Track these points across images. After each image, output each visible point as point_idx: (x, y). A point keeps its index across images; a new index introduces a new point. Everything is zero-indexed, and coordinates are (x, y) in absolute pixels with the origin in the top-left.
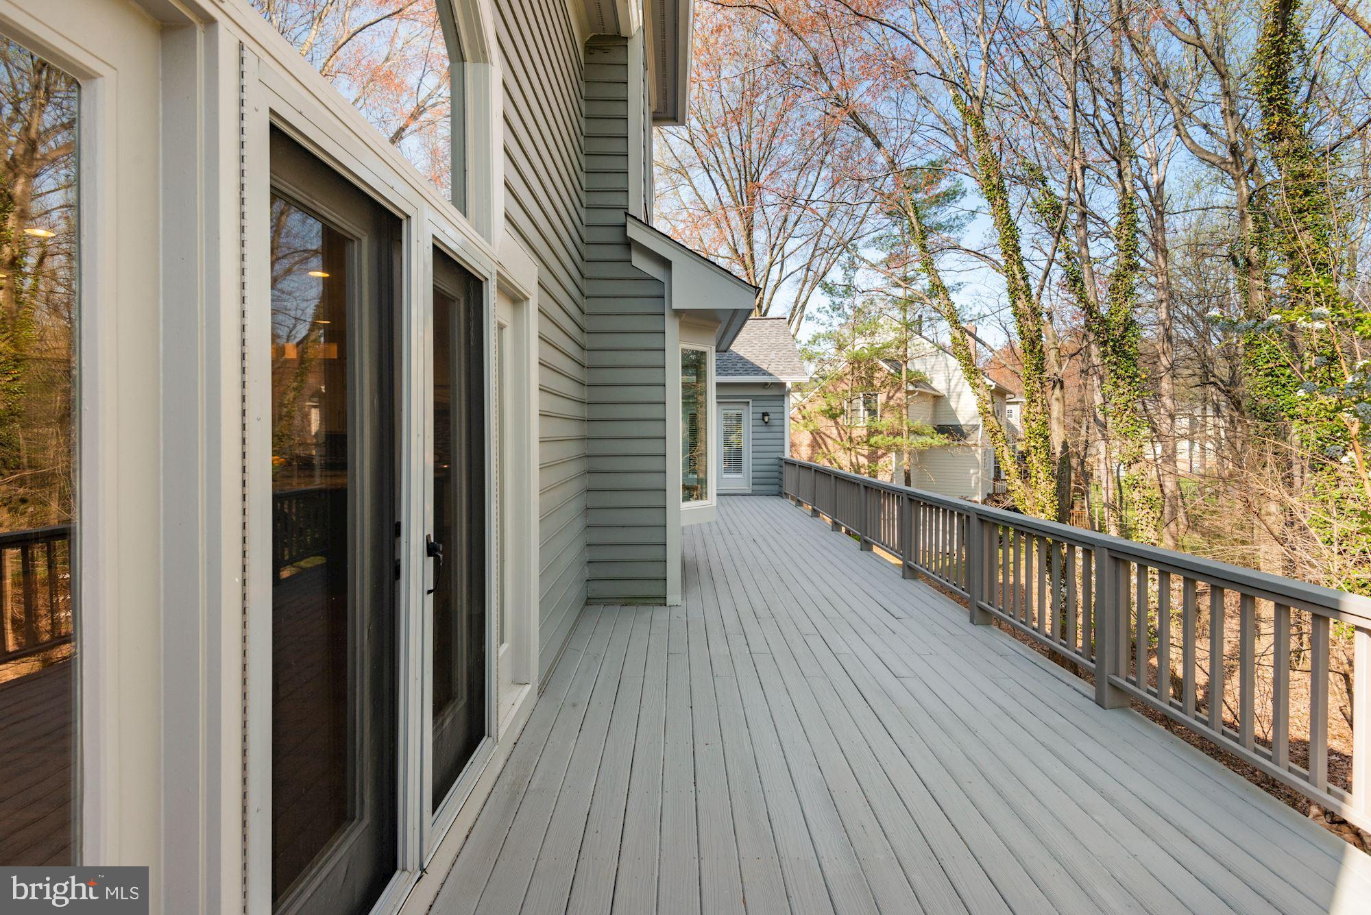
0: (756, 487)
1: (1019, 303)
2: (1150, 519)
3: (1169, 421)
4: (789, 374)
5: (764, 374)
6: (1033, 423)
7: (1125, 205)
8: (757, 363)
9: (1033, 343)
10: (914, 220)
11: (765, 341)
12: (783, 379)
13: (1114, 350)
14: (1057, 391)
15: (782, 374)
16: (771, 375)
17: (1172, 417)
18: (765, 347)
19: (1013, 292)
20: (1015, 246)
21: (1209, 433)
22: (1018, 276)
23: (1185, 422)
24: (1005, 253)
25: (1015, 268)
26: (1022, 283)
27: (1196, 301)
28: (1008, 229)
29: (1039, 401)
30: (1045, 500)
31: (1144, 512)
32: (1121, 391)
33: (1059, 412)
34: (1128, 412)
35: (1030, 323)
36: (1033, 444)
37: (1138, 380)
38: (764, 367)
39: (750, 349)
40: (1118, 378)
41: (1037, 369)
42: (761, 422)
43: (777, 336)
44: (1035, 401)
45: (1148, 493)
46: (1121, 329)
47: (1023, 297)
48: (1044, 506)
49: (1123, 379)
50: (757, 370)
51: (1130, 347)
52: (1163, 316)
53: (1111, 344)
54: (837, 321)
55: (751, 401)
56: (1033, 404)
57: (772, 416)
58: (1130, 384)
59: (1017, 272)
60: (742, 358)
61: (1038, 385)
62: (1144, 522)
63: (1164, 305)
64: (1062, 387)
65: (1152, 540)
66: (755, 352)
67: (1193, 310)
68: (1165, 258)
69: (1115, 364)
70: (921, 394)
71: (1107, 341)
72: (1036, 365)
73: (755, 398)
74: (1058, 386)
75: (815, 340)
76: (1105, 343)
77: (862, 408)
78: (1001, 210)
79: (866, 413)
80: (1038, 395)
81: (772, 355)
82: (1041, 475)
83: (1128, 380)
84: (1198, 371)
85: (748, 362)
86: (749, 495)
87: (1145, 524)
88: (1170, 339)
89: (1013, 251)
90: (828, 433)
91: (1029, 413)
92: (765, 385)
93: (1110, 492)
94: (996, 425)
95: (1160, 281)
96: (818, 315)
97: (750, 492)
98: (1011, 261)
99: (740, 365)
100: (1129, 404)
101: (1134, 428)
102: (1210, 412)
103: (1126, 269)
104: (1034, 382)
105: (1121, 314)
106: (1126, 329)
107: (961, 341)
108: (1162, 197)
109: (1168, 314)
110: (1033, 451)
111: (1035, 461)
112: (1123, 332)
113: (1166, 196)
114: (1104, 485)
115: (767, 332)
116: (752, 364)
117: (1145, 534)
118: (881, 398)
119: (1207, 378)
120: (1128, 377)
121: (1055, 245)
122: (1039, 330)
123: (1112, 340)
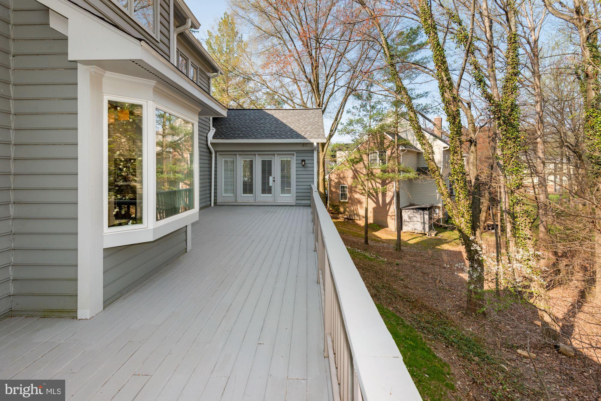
0: (299, 202)
1: (446, 94)
2: (527, 223)
3: (542, 165)
4: (316, 138)
5: (301, 138)
6: (456, 166)
7: (511, 39)
8: (299, 132)
9: (454, 118)
10: (386, 50)
11: (307, 120)
12: (312, 141)
13: (504, 123)
14: (473, 148)
15: (312, 138)
16: (305, 138)
17: (544, 163)
18: (306, 123)
19: (442, 88)
20: (442, 60)
21: (564, 171)
22: (445, 79)
23: (552, 166)
24: (437, 65)
25: (443, 73)
26: (447, 82)
27: (556, 103)
28: (438, 50)
29: (459, 152)
30: (464, 210)
31: (523, 219)
32: (510, 146)
33: (474, 159)
34: (513, 159)
35: (452, 106)
36: (456, 178)
37: (519, 140)
38: (303, 134)
39: (297, 125)
40: (507, 139)
41: (457, 133)
42: (301, 165)
43: (314, 118)
44: (457, 153)
45: (525, 208)
46: (509, 110)
47: (448, 91)
48: (463, 214)
49: (510, 140)
50: (298, 136)
51: (514, 120)
52: (538, 109)
53: (503, 118)
54: (363, 113)
55: (295, 153)
56: (456, 155)
57: (306, 162)
58: (514, 142)
59: (444, 76)
60: (292, 129)
61: (458, 143)
62: (523, 225)
63: (539, 104)
64: (475, 145)
65: (528, 236)
66: (300, 126)
67: (555, 108)
68: (539, 79)
69: (506, 130)
70: (408, 151)
71: (501, 117)
72: (457, 131)
73: (298, 152)
74: (473, 144)
75: (351, 123)
76: (499, 118)
77: (378, 159)
78: (434, 39)
79: (381, 161)
80: (458, 149)
81: (309, 128)
82: (461, 196)
83: (513, 140)
84: (558, 140)
85: (294, 131)
86: (294, 206)
87: (524, 226)
88: (542, 122)
89: (441, 64)
90: (361, 171)
91: (454, 159)
92: (304, 144)
93: (507, 204)
94: (435, 167)
95: (537, 91)
96: (353, 111)
97: (295, 204)
98: (440, 70)
99: (289, 133)
100: (514, 154)
101: (517, 168)
102: (565, 161)
103: (512, 75)
104: (456, 141)
105: (509, 102)
106: (512, 110)
107: (414, 119)
108: (537, 47)
109: (541, 108)
110: (456, 181)
111: (457, 188)
112: (510, 112)
113: (539, 47)
114: (503, 200)
115: (309, 116)
116: (296, 133)
117: (524, 232)
118: (388, 153)
119: (562, 143)
120: (513, 138)
121: (465, 58)
122: (458, 110)
123: (503, 116)
